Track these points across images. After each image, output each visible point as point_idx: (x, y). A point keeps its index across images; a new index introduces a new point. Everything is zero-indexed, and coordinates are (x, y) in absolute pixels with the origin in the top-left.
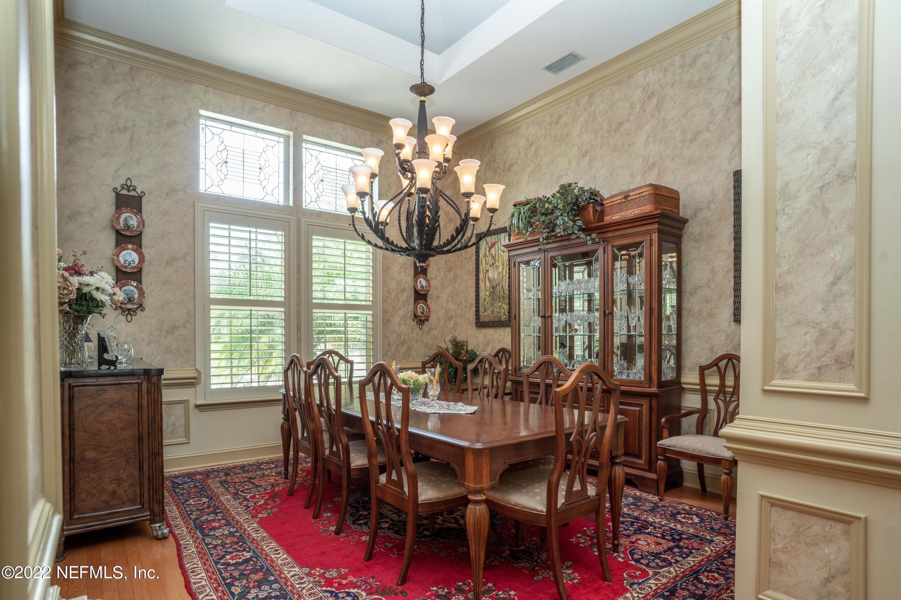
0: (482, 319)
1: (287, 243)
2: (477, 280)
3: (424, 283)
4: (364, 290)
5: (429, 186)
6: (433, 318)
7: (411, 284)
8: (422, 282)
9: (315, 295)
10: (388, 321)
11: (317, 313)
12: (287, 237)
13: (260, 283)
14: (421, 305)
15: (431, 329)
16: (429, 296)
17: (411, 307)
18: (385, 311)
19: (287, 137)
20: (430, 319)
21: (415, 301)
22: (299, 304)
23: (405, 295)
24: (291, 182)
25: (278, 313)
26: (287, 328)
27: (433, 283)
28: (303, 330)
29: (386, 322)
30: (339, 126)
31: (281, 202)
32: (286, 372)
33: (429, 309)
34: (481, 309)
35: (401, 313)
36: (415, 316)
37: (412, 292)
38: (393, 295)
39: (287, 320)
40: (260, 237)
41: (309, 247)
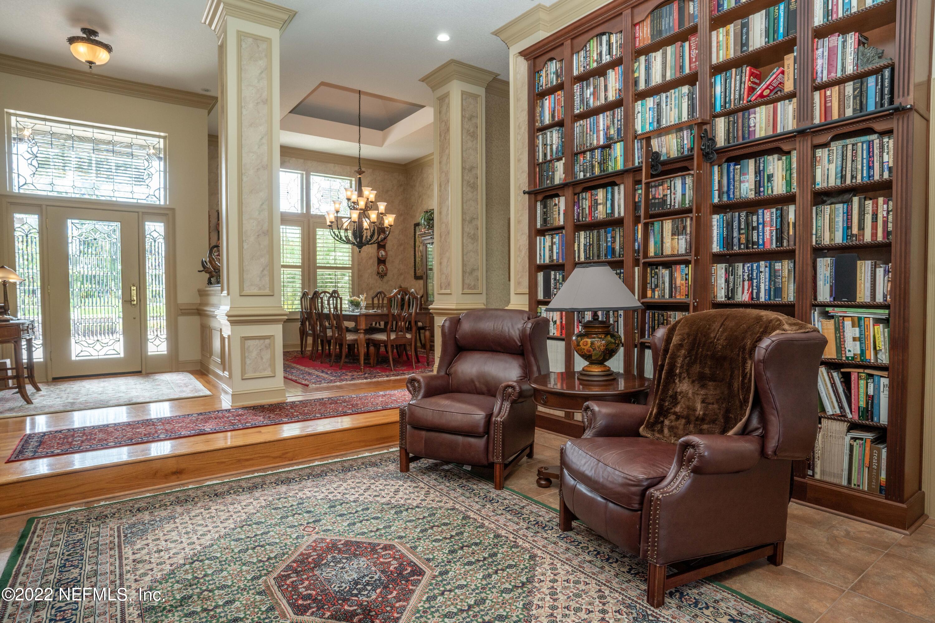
0: (418, 275)
1: (303, 234)
2: (415, 251)
3: (383, 253)
4: (347, 258)
5: (357, 220)
6: (390, 274)
7: (376, 254)
8: (382, 252)
9: (318, 261)
10: (361, 276)
11: (319, 271)
12: (303, 230)
13: (289, 256)
14: (382, 266)
15: (388, 281)
16: (387, 261)
17: (376, 267)
18: (359, 270)
19: (302, 174)
20: (388, 275)
21: (378, 264)
22: (309, 267)
23: (371, 261)
24: (305, 199)
25: (298, 272)
26: (303, 280)
27: (389, 253)
28: (312, 281)
29: (360, 276)
30: (331, 165)
31: (299, 212)
32: (301, 299)
33: (387, 270)
34: (417, 269)
35: (369, 271)
36: (378, 273)
37: (376, 259)
38: (364, 261)
39: (303, 275)
40: (288, 231)
41: (315, 234)
